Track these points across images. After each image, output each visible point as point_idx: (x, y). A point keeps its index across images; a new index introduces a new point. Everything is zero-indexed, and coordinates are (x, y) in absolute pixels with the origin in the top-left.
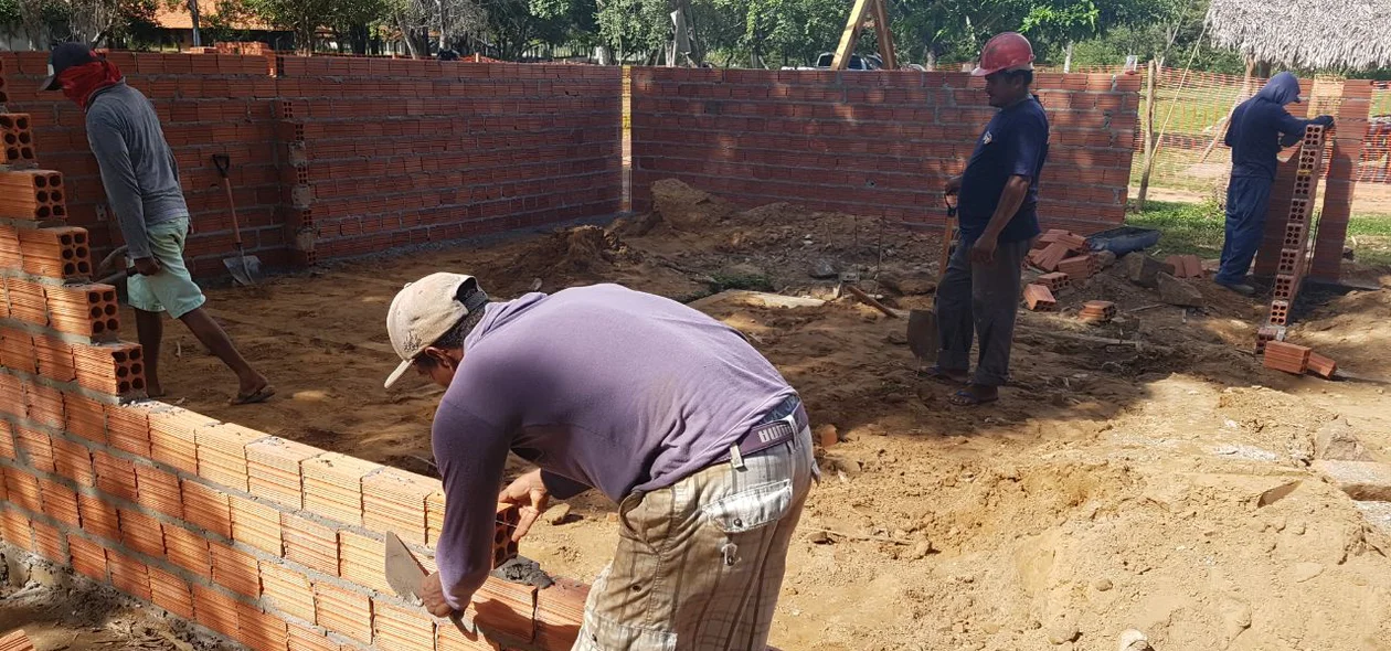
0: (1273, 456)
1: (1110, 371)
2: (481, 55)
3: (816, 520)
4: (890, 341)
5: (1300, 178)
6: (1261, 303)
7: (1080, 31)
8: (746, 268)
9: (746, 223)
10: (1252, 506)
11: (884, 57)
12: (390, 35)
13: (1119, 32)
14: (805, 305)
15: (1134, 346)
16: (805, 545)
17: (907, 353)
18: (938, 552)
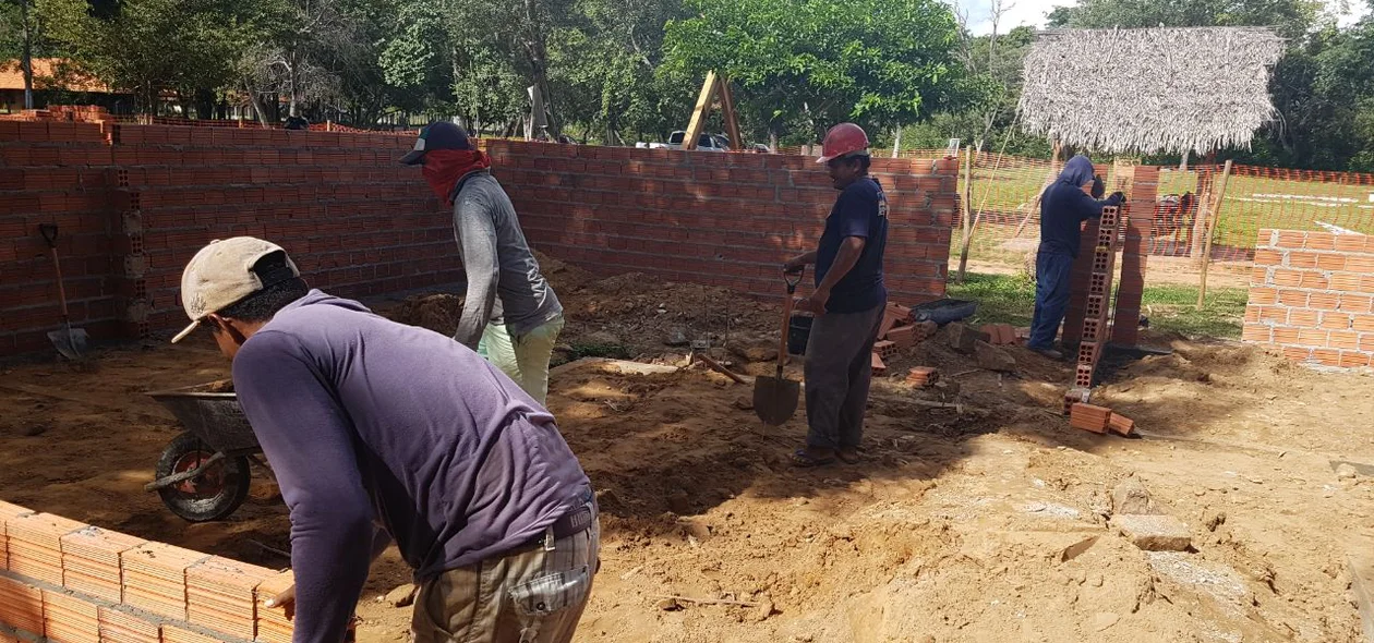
0: (1077, 512)
1: (933, 432)
2: (332, 122)
3: (667, 586)
4: (738, 406)
5: (1099, 254)
6: (1068, 367)
7: (905, 117)
8: (603, 336)
9: (601, 291)
10: (1056, 561)
11: (731, 136)
12: (238, 100)
13: (943, 118)
14: (660, 371)
15: (955, 408)
16: (655, 613)
17: (754, 418)
18: (780, 613)
